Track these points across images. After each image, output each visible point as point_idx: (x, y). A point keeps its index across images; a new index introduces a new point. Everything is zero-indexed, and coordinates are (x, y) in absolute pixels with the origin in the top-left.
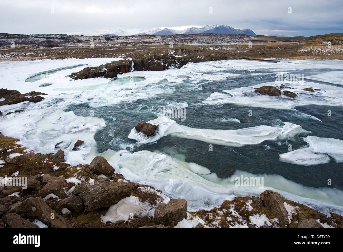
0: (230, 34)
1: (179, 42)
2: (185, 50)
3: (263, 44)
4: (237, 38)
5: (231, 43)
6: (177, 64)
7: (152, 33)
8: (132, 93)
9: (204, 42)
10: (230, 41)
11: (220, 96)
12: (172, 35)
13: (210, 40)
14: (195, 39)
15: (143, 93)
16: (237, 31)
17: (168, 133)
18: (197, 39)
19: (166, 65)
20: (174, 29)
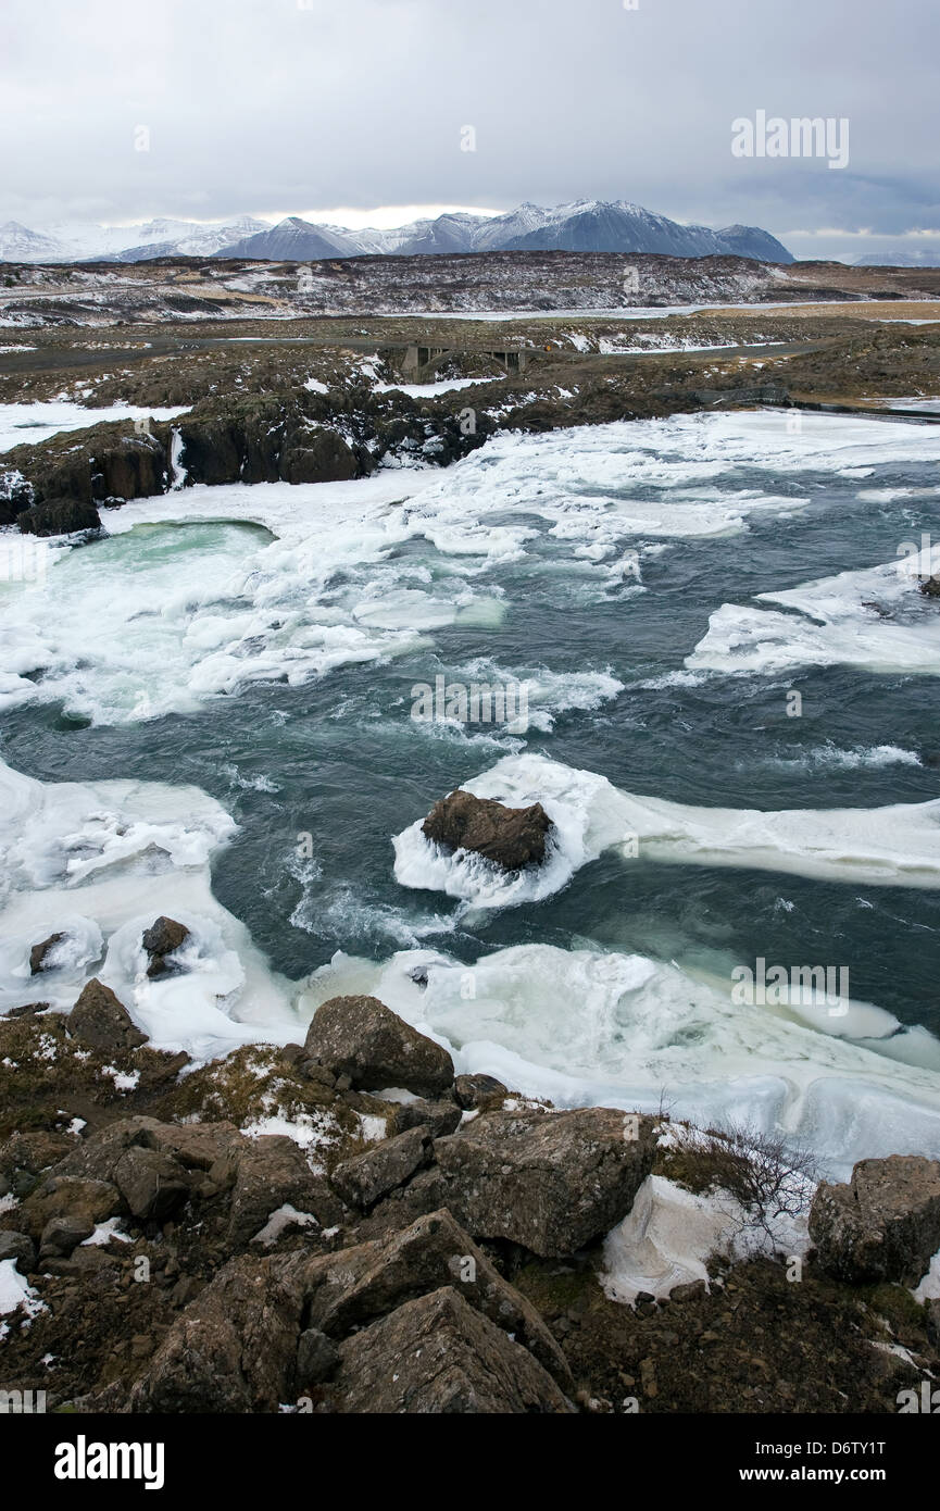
0: (657, 256)
1: (377, 302)
2: (438, 355)
3: (842, 312)
4: (700, 278)
5: (670, 305)
6: (430, 440)
7: (213, 246)
8: (276, 626)
9: (523, 302)
10: (663, 295)
11: (760, 625)
12: (339, 261)
13: (552, 290)
14: (469, 281)
15: (340, 628)
16: (694, 234)
17: (602, 842)
18: (478, 284)
19: (371, 446)
20: (341, 224)
